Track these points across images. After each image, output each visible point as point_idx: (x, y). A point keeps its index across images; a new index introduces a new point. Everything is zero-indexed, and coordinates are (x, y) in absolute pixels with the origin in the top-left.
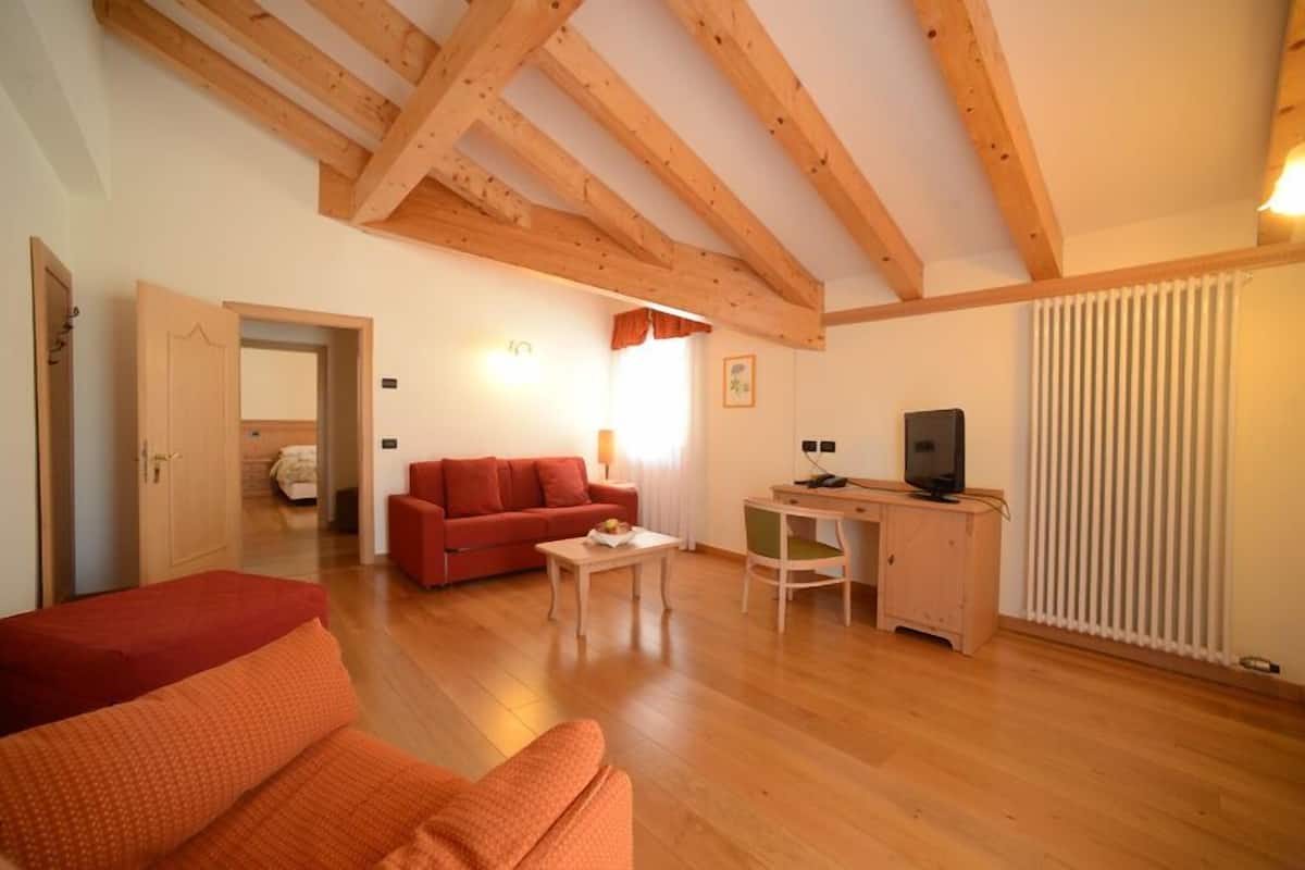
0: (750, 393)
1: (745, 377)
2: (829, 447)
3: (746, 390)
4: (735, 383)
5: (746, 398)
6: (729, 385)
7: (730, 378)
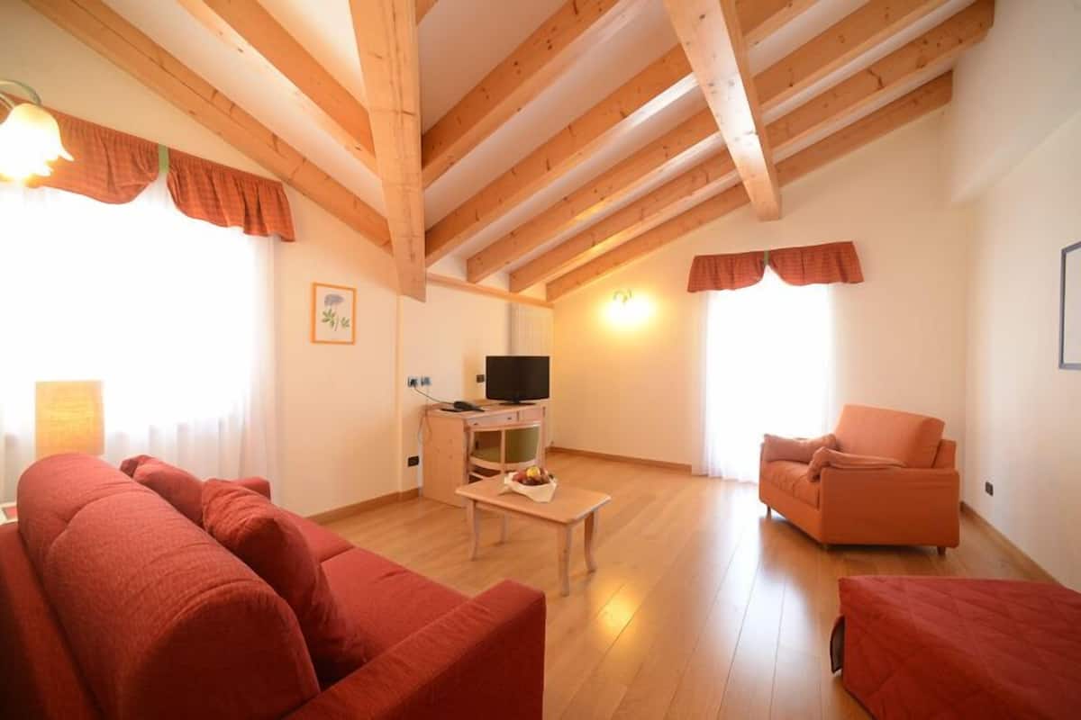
0: (350, 329)
1: (343, 311)
2: (426, 382)
3: (345, 324)
4: (329, 317)
5: (345, 334)
6: (320, 316)
7: (322, 308)
